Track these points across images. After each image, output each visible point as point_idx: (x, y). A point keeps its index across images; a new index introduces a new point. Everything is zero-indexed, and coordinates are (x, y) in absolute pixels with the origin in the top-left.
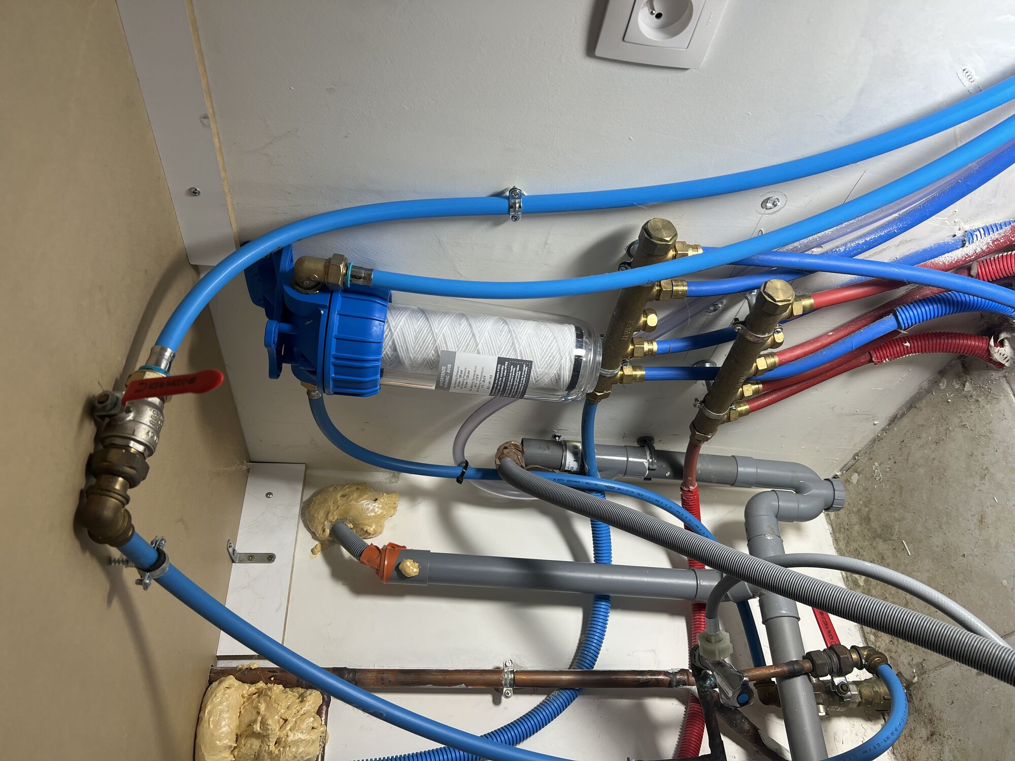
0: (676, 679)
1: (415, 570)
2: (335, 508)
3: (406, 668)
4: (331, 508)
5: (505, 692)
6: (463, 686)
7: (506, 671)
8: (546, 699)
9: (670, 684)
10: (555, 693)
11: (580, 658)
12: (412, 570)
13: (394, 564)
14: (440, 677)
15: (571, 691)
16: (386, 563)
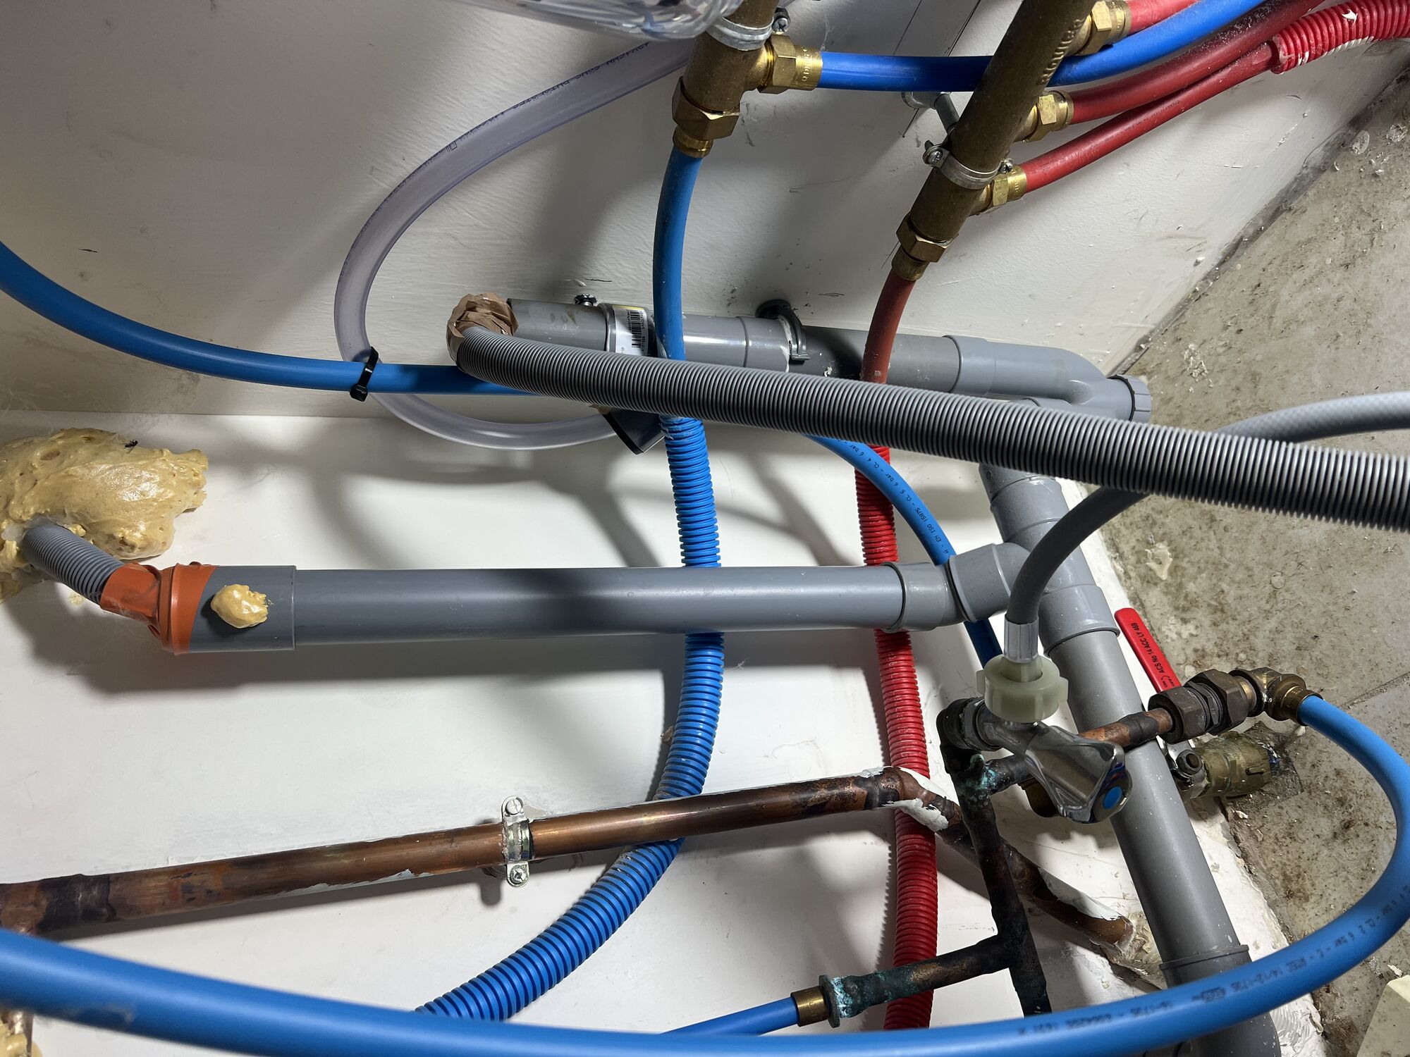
0: (880, 790)
1: (256, 609)
2: (29, 483)
3: (255, 854)
4: (17, 487)
5: (512, 873)
6: (407, 874)
7: (509, 824)
8: (603, 874)
9: (868, 803)
10: (627, 857)
11: (672, 774)
12: (249, 609)
13: (198, 602)
14: (346, 861)
15: (663, 847)
16: (174, 601)
